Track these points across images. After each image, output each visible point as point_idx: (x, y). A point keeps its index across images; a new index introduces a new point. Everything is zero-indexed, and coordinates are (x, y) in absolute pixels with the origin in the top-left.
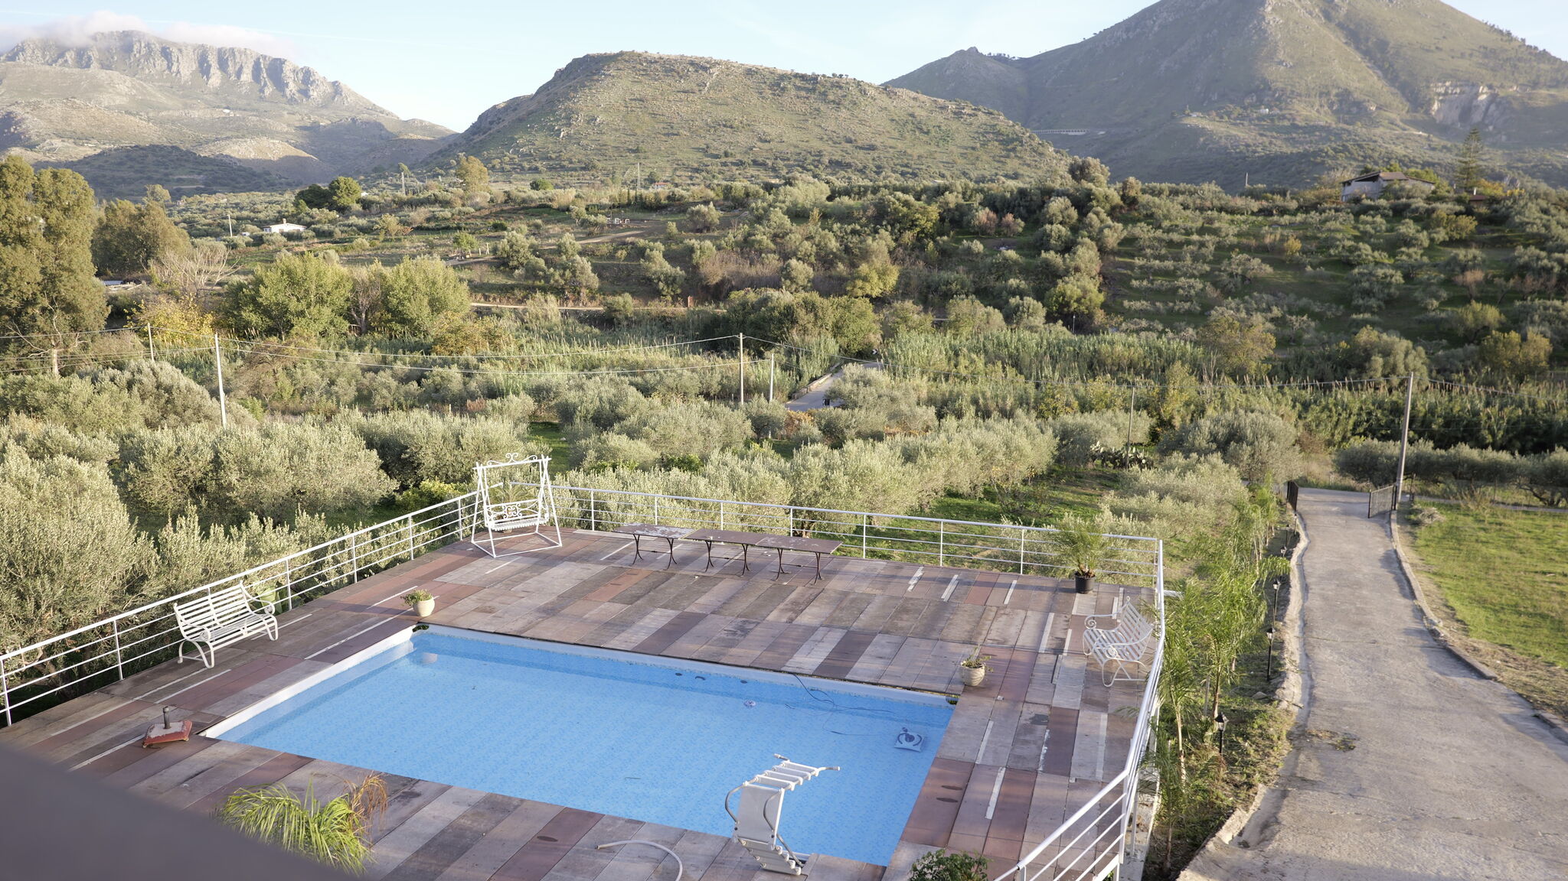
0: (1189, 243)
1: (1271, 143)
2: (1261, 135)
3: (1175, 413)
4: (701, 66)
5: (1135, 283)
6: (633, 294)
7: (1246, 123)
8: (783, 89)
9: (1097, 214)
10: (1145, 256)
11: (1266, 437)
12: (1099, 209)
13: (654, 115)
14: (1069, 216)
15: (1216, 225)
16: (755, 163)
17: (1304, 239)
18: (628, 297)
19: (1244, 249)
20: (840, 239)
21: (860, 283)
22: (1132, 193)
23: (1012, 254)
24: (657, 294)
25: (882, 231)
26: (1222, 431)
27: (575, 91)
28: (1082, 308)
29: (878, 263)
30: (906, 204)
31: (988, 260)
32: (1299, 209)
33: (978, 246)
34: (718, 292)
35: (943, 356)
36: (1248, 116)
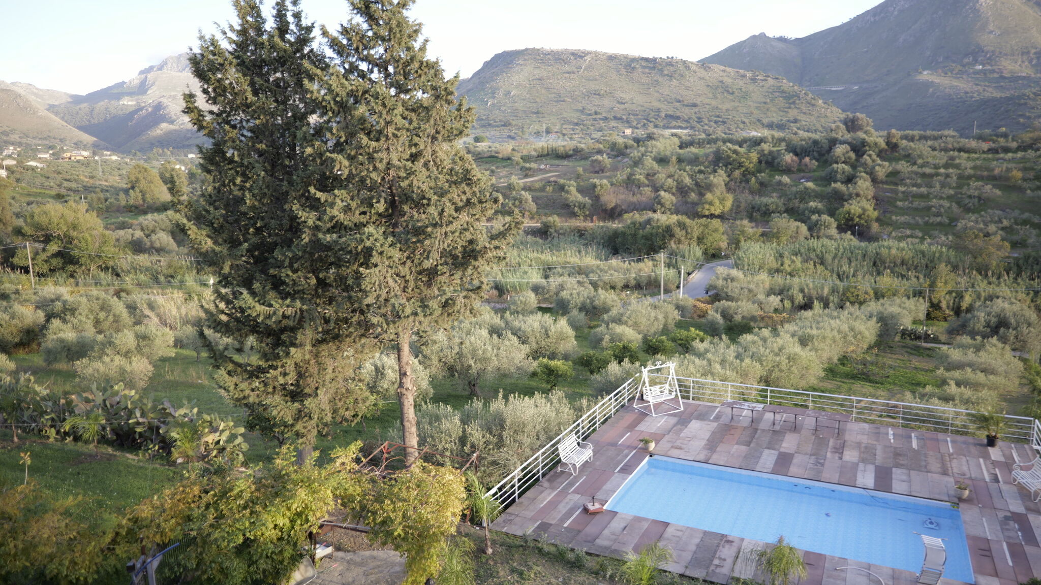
0: (937, 175)
1: (984, 90)
2: (977, 85)
3: (942, 299)
4: (578, 55)
5: (899, 204)
6: (558, 215)
7: (965, 77)
8: (634, 68)
9: (870, 156)
10: (905, 185)
11: (1025, 326)
12: (871, 152)
13: (548, 89)
14: (849, 158)
15: (957, 161)
16: (615, 118)
17: (1025, 169)
18: (556, 218)
19: (980, 178)
20: (691, 177)
21: (707, 206)
22: (894, 140)
23: (810, 184)
24: (574, 215)
25: (720, 171)
26: (994, 320)
27: (497, 75)
28: (862, 222)
29: (718, 193)
30: (735, 152)
31: (794, 189)
32: (1019, 149)
33: (786, 179)
34: (613, 214)
35: (772, 258)
36: (966, 71)
